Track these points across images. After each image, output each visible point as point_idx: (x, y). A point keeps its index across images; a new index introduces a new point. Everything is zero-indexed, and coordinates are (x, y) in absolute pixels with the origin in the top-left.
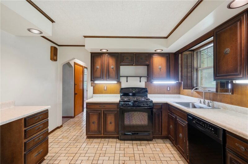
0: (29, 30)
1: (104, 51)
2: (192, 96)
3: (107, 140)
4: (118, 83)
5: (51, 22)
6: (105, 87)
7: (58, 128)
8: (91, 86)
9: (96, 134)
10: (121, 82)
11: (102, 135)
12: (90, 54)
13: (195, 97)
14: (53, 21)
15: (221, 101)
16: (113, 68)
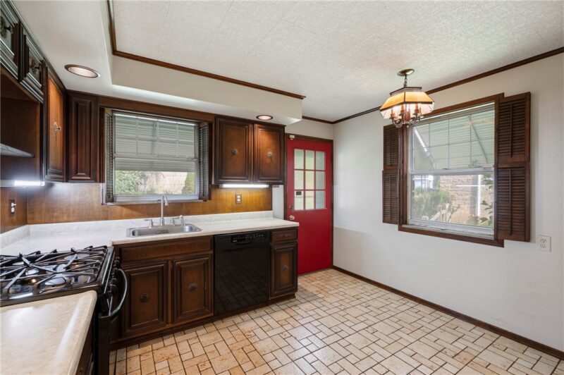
2: (106, 219)
13: (121, 217)
15: (188, 214)
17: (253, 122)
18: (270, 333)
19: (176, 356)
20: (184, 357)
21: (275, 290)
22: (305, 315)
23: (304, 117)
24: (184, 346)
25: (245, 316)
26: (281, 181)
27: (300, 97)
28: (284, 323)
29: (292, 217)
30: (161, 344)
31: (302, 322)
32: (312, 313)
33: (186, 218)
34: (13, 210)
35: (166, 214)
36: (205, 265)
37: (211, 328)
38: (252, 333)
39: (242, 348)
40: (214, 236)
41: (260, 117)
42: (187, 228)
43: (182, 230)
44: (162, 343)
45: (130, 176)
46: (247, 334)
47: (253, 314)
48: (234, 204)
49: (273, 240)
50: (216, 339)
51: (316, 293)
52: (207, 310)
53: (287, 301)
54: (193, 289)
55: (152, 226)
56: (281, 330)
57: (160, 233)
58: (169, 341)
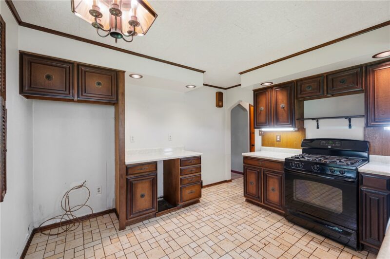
0: (187, 87)
1: (267, 84)
3: (269, 212)
4: (299, 130)
5: (202, 74)
6: (278, 137)
7: (225, 181)
8: (260, 135)
9: (254, 199)
10: (305, 129)
11: (262, 204)
12: (253, 92)
14: (203, 72)
16: (283, 108)
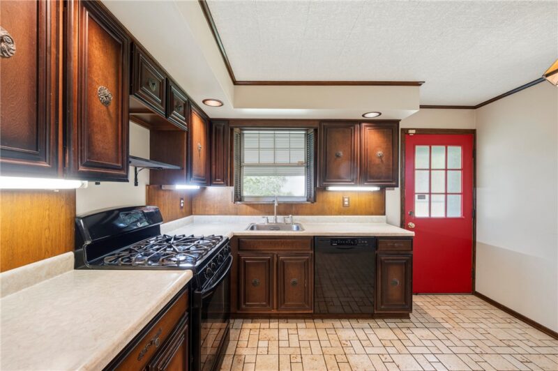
2: (237, 214)
13: (246, 214)
15: (297, 214)
17: (360, 122)
18: (369, 350)
19: (275, 340)
20: (282, 344)
21: (382, 305)
22: (418, 343)
23: (422, 107)
24: (284, 333)
25: (346, 323)
26: (394, 183)
27: (417, 84)
28: (388, 343)
29: (412, 225)
30: (266, 325)
31: (412, 350)
32: (428, 343)
33: (295, 217)
34: (182, 205)
35: (279, 213)
36: (306, 264)
37: (310, 324)
38: (349, 344)
39: (335, 355)
40: (314, 237)
41: (366, 116)
42: (295, 227)
43: (291, 229)
44: (268, 324)
45: (275, 180)
46: (344, 342)
47: (354, 323)
48: (341, 207)
49: (379, 249)
50: (312, 337)
51: (441, 321)
52: (307, 307)
53: (399, 320)
54: (294, 283)
55: (268, 222)
56: (382, 351)
57: (273, 230)
58: (274, 324)
